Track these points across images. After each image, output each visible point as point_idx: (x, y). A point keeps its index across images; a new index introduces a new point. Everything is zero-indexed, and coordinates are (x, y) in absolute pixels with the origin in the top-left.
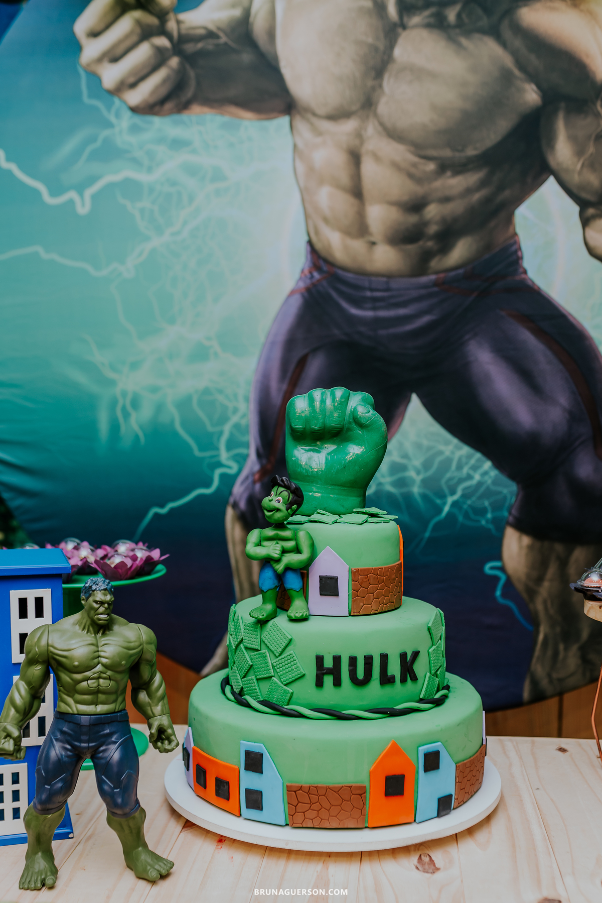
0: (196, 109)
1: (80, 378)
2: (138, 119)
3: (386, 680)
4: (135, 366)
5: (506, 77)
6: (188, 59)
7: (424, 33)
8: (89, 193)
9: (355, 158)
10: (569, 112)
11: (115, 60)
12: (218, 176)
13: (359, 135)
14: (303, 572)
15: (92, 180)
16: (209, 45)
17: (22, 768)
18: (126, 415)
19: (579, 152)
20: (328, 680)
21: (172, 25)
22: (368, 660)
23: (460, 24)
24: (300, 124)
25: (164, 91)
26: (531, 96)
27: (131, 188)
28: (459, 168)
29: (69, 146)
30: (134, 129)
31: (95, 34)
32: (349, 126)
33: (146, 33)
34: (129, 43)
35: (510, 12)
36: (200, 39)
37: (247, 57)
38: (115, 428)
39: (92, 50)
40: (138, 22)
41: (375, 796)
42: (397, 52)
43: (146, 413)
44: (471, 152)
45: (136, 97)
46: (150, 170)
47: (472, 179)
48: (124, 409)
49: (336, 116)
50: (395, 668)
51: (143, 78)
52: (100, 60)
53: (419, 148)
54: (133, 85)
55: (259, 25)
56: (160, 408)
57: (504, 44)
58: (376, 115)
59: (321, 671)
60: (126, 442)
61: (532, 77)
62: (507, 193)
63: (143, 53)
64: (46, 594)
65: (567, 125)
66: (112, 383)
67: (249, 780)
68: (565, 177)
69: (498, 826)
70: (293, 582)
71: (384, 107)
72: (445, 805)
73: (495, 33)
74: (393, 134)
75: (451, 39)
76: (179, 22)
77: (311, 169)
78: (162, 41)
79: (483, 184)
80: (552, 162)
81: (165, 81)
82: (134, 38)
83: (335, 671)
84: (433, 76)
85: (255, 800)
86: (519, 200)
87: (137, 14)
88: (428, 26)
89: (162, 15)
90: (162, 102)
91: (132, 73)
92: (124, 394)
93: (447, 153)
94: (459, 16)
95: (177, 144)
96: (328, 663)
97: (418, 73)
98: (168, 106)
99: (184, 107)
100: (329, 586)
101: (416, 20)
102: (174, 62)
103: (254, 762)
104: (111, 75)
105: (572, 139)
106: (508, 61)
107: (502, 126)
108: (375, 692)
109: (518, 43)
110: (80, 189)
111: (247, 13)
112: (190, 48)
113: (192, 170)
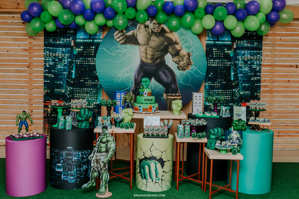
0: (128, 44)
1: (113, 75)
2: (121, 45)
3: (150, 101)
4: (120, 73)
5: (163, 41)
6: (127, 38)
7: (154, 36)
8: (115, 53)
9: (146, 50)
10: (171, 45)
11: (118, 38)
12: (130, 52)
13: (147, 47)
14: (143, 92)
15: (115, 52)
16: (129, 37)
17: (121, 107)
18: (118, 79)
19: (172, 50)
20: (145, 101)
21: (125, 35)
22: (149, 99)
23: (158, 35)
24: (140, 46)
25: (124, 42)
26: (166, 43)
27: (120, 53)
28: (158, 51)
29: (113, 48)
30: (120, 46)
31: (116, 35)
32: (145, 46)
33: (122, 35)
34: (120, 36)
35: (164, 34)
36: (128, 36)
37: (134, 38)
38: (117, 81)
39: (116, 37)
40: (121, 34)
41: (149, 109)
42: (151, 38)
43: (121, 79)
44: (159, 50)
45: (121, 42)
46: (122, 51)
47: (160, 53)
48: (118, 78)
49: (144, 45)
50: (151, 100)
51: (122, 40)
52: (117, 38)
53: (153, 49)
54: (120, 41)
55: (135, 35)
56: (123, 78)
57: (163, 38)
58: (149, 45)
59: (145, 100)
60: (118, 83)
61: (167, 41)
62: (164, 54)
63: (122, 37)
64: (124, 94)
65: (170, 47)
66: (117, 75)
67: (139, 108)
68: (170, 52)
69: (159, 113)
70: (142, 93)
71: (149, 44)
72: (155, 111)
73: (162, 36)
74: (151, 47)
75: (157, 37)
76: (126, 34)
77: (141, 51)
78: (124, 36)
79: (161, 53)
80: (169, 51)
81: (124, 41)
82: (121, 36)
83: (146, 100)
84: (155, 41)
85: (140, 110)
86: (165, 55)
87: (121, 33)
88: (155, 35)
89: (124, 34)
90: (124, 43)
91: (120, 40)
92: (118, 77)
93: (157, 50)
94: (158, 34)
95: (125, 48)
96: (146, 99)
97: (153, 41)
98: (124, 44)
99: (126, 44)
100: (145, 94)
101: (153, 35)
102: (125, 39)
103: (140, 107)
104: (118, 40)
105: (171, 48)
106: (164, 39)
107: (163, 47)
108: (149, 102)
109: (165, 37)
110: (114, 53)
111: (134, 33)
112: (127, 37)
113: (127, 51)
